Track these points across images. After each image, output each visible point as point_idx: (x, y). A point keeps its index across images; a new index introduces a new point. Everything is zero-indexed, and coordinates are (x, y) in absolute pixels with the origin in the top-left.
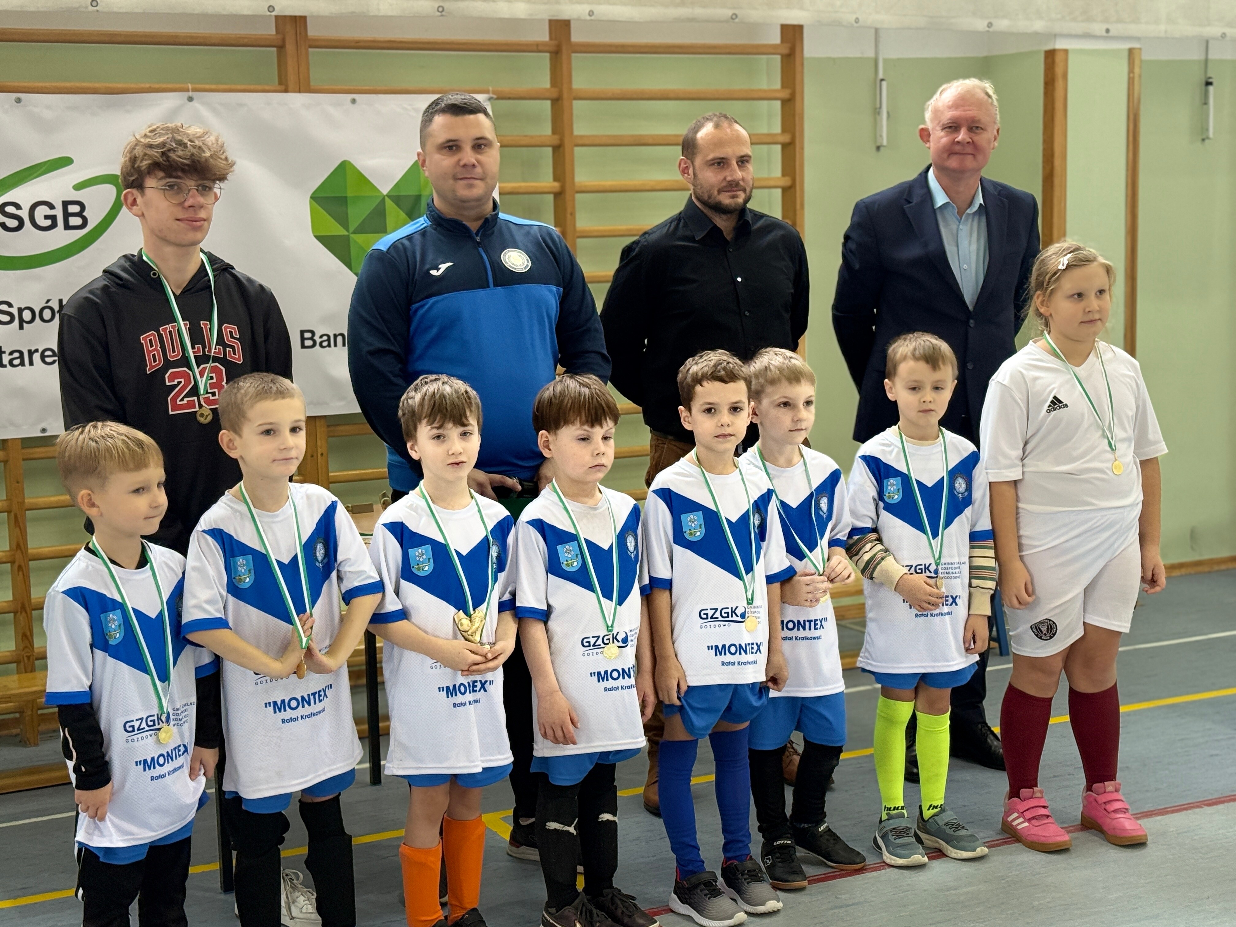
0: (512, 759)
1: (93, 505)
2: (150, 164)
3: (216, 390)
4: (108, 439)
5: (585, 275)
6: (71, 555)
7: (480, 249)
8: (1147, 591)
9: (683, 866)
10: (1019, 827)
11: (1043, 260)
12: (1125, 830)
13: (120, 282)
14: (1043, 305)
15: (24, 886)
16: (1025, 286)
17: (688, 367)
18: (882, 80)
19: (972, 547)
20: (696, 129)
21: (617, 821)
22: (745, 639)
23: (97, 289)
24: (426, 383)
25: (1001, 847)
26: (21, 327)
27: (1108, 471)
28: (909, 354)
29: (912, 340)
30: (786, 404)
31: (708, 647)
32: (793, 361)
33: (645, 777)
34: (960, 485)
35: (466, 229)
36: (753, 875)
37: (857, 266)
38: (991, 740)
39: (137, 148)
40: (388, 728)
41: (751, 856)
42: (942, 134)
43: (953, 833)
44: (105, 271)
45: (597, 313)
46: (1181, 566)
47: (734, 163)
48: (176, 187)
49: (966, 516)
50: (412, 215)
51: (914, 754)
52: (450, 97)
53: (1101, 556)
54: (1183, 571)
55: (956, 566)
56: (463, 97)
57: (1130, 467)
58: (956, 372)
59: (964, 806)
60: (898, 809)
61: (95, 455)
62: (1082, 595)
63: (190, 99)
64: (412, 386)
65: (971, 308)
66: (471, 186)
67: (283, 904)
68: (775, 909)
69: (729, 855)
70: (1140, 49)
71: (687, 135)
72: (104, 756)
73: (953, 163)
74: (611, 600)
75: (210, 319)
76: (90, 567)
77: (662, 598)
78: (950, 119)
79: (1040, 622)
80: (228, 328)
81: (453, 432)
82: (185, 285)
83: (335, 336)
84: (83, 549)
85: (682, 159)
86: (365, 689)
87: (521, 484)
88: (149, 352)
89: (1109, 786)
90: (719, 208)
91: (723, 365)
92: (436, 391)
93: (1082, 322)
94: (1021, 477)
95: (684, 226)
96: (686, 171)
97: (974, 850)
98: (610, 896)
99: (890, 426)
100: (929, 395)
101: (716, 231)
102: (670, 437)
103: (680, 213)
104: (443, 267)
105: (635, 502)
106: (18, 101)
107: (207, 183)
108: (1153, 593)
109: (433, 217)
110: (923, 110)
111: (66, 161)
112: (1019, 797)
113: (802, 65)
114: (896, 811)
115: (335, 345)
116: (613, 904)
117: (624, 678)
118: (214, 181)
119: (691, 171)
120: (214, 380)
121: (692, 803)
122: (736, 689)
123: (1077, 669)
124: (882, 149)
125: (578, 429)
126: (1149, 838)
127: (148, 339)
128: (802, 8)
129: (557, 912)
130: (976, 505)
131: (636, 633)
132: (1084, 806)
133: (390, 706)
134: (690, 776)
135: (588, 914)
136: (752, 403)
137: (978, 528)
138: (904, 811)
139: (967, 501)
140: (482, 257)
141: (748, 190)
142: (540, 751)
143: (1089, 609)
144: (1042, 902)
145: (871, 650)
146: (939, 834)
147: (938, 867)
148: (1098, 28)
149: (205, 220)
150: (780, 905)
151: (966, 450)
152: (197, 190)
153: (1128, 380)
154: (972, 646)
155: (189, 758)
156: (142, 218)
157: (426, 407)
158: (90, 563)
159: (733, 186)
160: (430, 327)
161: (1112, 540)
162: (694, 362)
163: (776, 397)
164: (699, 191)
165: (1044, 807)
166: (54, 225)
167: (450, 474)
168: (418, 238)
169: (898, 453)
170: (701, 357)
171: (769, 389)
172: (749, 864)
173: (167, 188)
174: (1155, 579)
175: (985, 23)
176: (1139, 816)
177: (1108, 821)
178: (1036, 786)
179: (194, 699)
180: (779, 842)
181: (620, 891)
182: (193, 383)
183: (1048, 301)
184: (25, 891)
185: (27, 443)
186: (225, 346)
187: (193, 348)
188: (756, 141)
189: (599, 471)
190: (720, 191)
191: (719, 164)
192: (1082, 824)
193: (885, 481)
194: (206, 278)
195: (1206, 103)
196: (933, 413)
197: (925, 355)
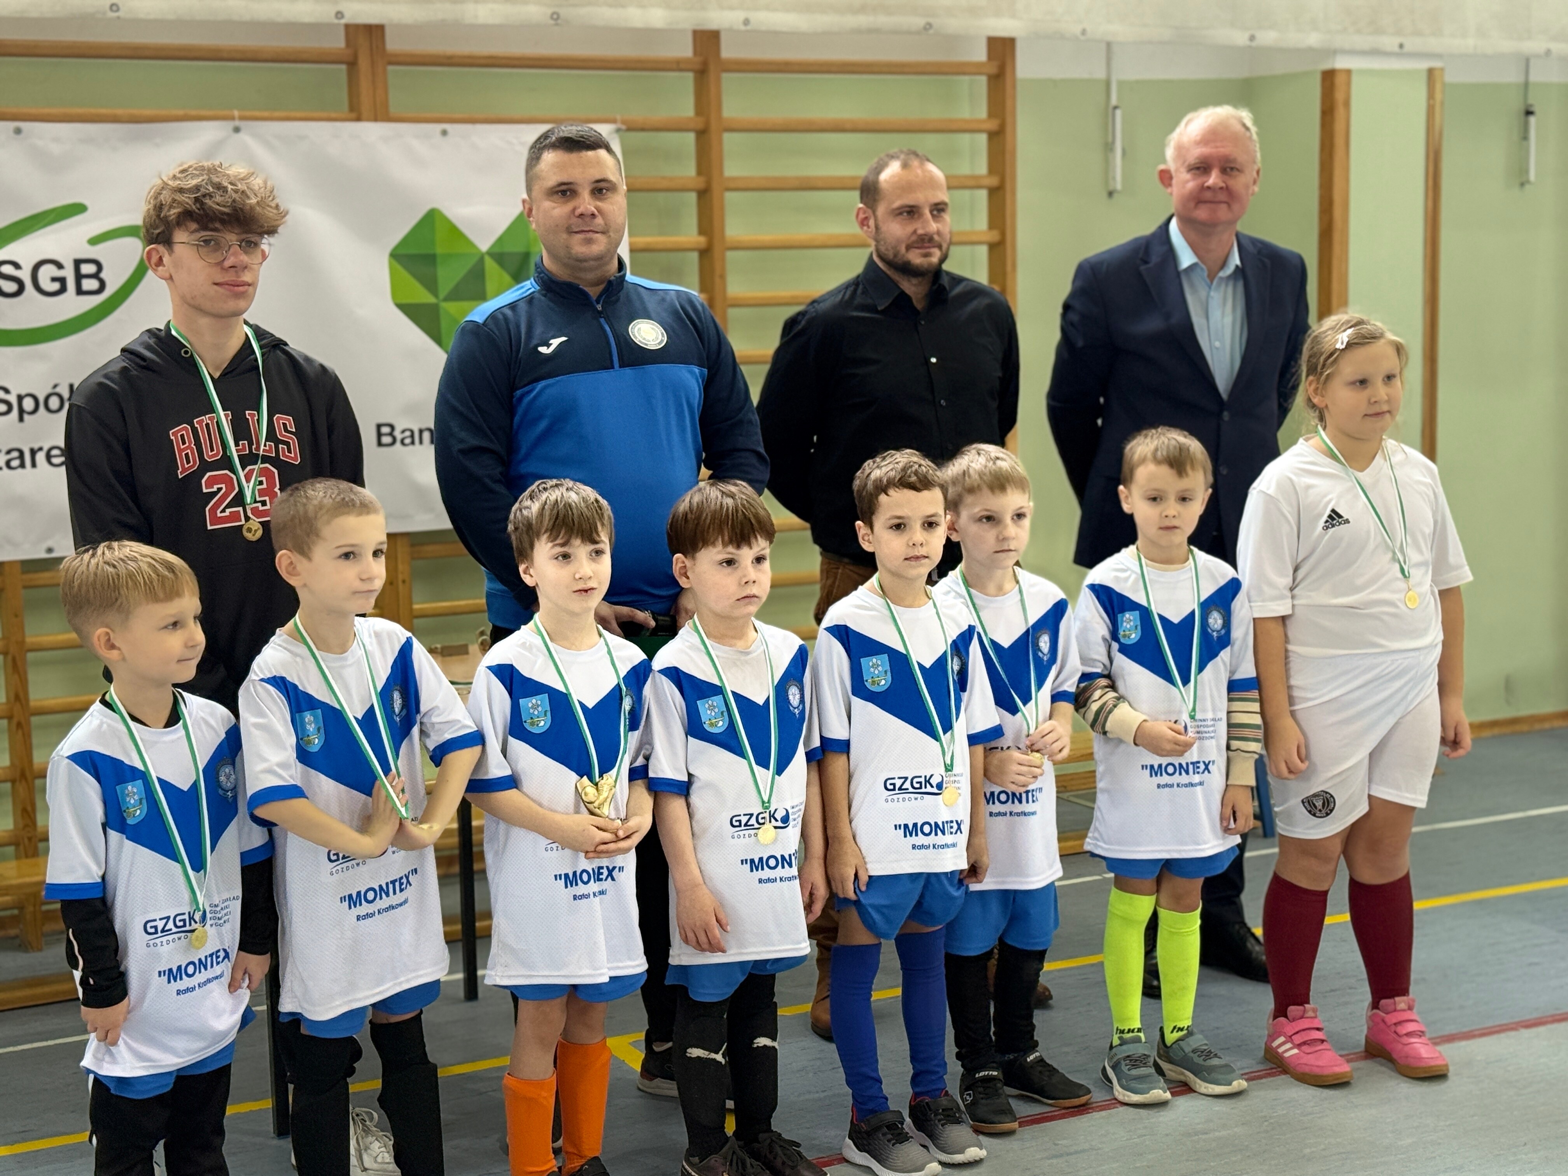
0: (645, 967)
1: (113, 647)
2: (179, 213)
3: (267, 498)
4: (129, 562)
5: (737, 354)
6: (84, 708)
7: (602, 320)
8: (1448, 756)
9: (860, 1103)
10: (1287, 1055)
11: (1316, 337)
12: (1421, 1059)
13: (142, 363)
14: (1316, 394)
15: (24, 1129)
16: (1294, 370)
17: (867, 471)
18: (1116, 108)
19: (1230, 700)
20: (879, 169)
21: (777, 1047)
22: (942, 816)
23: (114, 372)
24: (545, 489)
25: (1264, 1080)
26: (21, 419)
27: (1399, 604)
28: (1149, 455)
29: (1155, 437)
30: (989, 518)
31: (896, 826)
32: (999, 463)
33: (813, 991)
34: (1216, 621)
35: (585, 294)
36: (949, 1116)
37: (1080, 343)
38: (1252, 945)
39: (164, 192)
40: (489, 928)
41: (947, 1092)
42: (1188, 176)
43: (1202, 1063)
44: (124, 350)
45: (752, 403)
46: (1494, 724)
47: (927, 212)
48: (213, 243)
49: (1222, 659)
50: (518, 277)
51: (1154, 961)
52: (563, 128)
53: (1390, 711)
54: (1496, 731)
55: (1210, 723)
56: (579, 128)
57: (1427, 599)
58: (1211, 479)
59: (1217, 1028)
60: (1133, 1031)
61: (114, 582)
62: (1366, 761)
63: (237, 130)
64: (527, 493)
65: (1225, 396)
66: (589, 241)
67: (352, 1151)
68: (977, 1159)
69: (918, 1090)
70: (1442, 69)
71: (866, 177)
72: (118, 965)
73: (1202, 213)
74: (767, 768)
75: (258, 408)
76: (105, 726)
77: (837, 764)
78: (1198, 158)
79: (1315, 795)
80: (283, 420)
81: (581, 550)
82: (225, 366)
83: (421, 432)
84: (98, 702)
85: (860, 209)
86: (458, 879)
87: (654, 619)
88: (180, 451)
89: (1401, 1002)
90: (907, 269)
91: (914, 469)
92: (559, 499)
93: (1366, 415)
94: (1290, 612)
95: (863, 293)
96: (865, 223)
97: (1230, 1084)
98: (768, 1141)
99: (1127, 546)
100: (1172, 507)
101: (903, 298)
102: (846, 560)
103: (858, 277)
104: (555, 342)
105: (802, 642)
106: (18, 131)
107: (254, 238)
108: (1455, 758)
109: (543, 281)
110: (1163, 146)
111: (78, 209)
112: (1286, 1016)
113: (1014, 87)
114: (1131, 1035)
115: (421, 442)
116: (771, 1152)
117: (783, 867)
118: (261, 234)
119: (872, 222)
120: (265, 486)
121: (873, 1023)
122: (929, 881)
123: (1360, 854)
124: (1115, 195)
125: (719, 553)
126: (1451, 1068)
127: (178, 433)
128: (1013, 16)
129: (700, 1162)
130: (1236, 647)
131: (800, 810)
132: (1368, 1028)
133: (492, 900)
134: (870, 989)
135: (740, 1164)
136: (948, 517)
137: (1237, 676)
138: (1142, 1035)
139: (1225, 641)
140: (604, 331)
141: (945, 246)
142: (677, 958)
143: (1376, 777)
144: (1313, 1149)
145: (1102, 829)
146: (1185, 1063)
147: (1184, 1103)
148: (1389, 42)
149: (249, 285)
150: (983, 1153)
151: (1223, 576)
152: (240, 246)
153: (1423, 488)
154: (1232, 825)
155: (230, 965)
156: (169, 281)
157: (547, 518)
158: (105, 720)
159: (925, 241)
160: (540, 418)
161: (1406, 689)
162: (876, 465)
163: (977, 510)
164: (882, 249)
165: (1318, 1029)
166: (63, 289)
167: (576, 604)
168: (523, 307)
169: (1136, 580)
170: (884, 459)
171: (969, 499)
172: (944, 1102)
173: (202, 243)
174: (1458, 740)
175: (1247, 35)
176: (1438, 1040)
177: (1400, 1046)
178: (1308, 1003)
179: (238, 892)
180: (982, 1074)
181: (780, 1135)
182: (237, 489)
183: (1323, 388)
184: (25, 1136)
185: (30, 566)
186: (277, 442)
187: (237, 445)
188: (955, 183)
189: (750, 603)
190: (908, 248)
191: (909, 213)
192: (1366, 1051)
193: (1119, 616)
194: (252, 357)
195: (1525, 137)
196: (1177, 531)
197: (1168, 457)
